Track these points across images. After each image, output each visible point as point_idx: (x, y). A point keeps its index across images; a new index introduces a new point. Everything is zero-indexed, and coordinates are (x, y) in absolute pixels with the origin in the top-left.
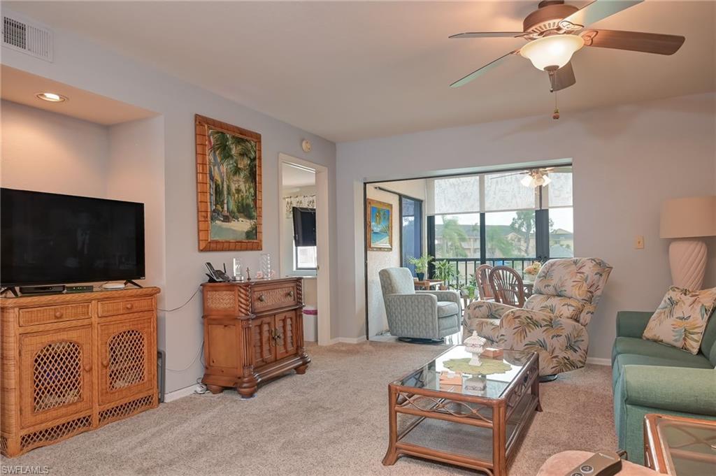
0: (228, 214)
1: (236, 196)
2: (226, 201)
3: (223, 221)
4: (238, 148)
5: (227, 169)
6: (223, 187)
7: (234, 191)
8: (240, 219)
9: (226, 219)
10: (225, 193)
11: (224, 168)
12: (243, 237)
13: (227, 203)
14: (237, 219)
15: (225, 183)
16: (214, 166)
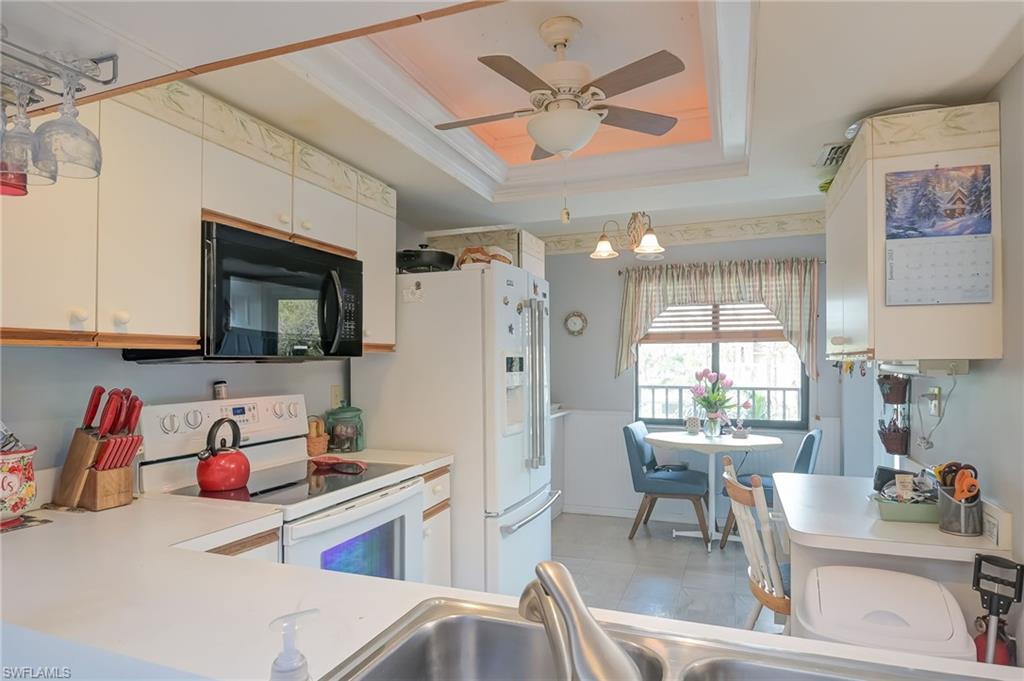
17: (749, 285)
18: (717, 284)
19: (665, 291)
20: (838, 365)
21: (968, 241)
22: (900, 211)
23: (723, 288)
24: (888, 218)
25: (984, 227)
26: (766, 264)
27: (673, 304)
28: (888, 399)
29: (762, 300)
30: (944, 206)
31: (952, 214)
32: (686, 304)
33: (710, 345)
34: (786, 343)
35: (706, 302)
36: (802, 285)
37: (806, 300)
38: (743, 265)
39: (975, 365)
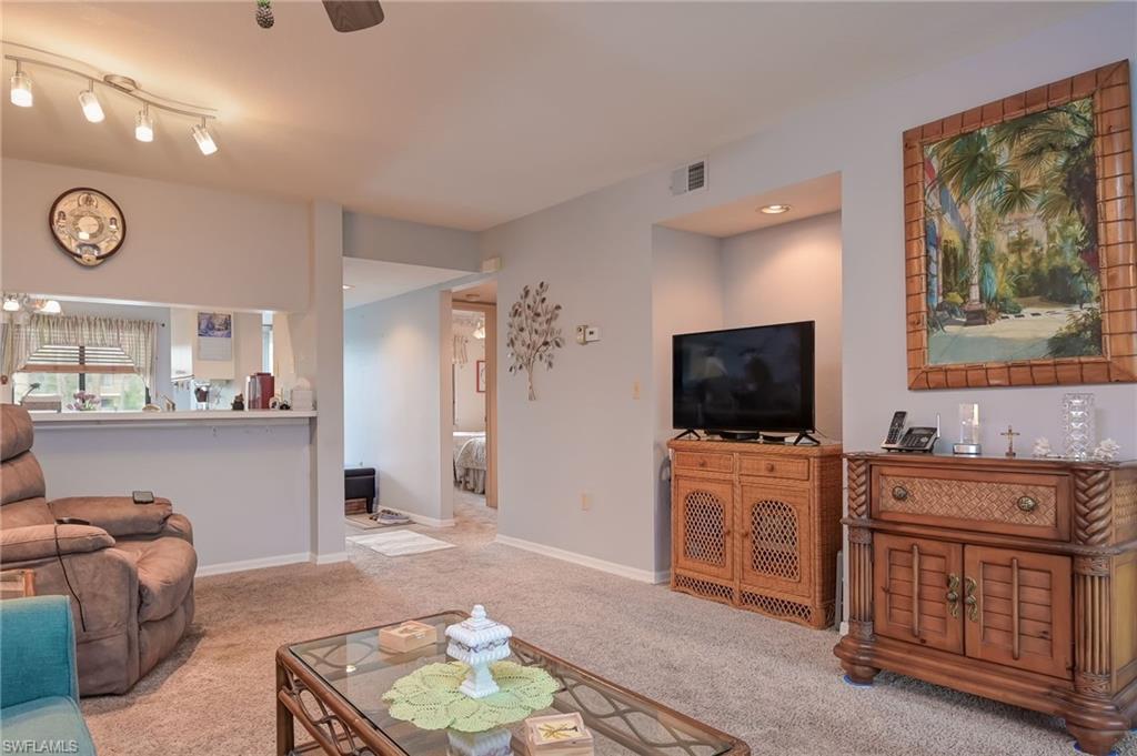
0: (984, 306)
1: (1013, 258)
2: (975, 280)
3: (966, 324)
4: (1016, 146)
5: (978, 209)
6: (966, 250)
7: (1004, 250)
8: (1027, 311)
9: (977, 318)
10: (974, 260)
11: (970, 210)
12: (1041, 354)
13: (981, 281)
14: (1017, 312)
15: (973, 240)
16: (940, 216)
17: (110, 336)
18: (86, 332)
19: (41, 333)
20: (177, 384)
21: (224, 340)
22: (203, 327)
23: (90, 335)
24: (199, 328)
25: (229, 335)
26: (122, 322)
27: (50, 343)
28: (199, 401)
29: (120, 346)
30: (217, 327)
31: (219, 330)
32: (60, 344)
33: (78, 375)
34: (135, 375)
35: (75, 344)
36: (146, 338)
37: (149, 347)
38: (105, 321)
39: (228, 381)
